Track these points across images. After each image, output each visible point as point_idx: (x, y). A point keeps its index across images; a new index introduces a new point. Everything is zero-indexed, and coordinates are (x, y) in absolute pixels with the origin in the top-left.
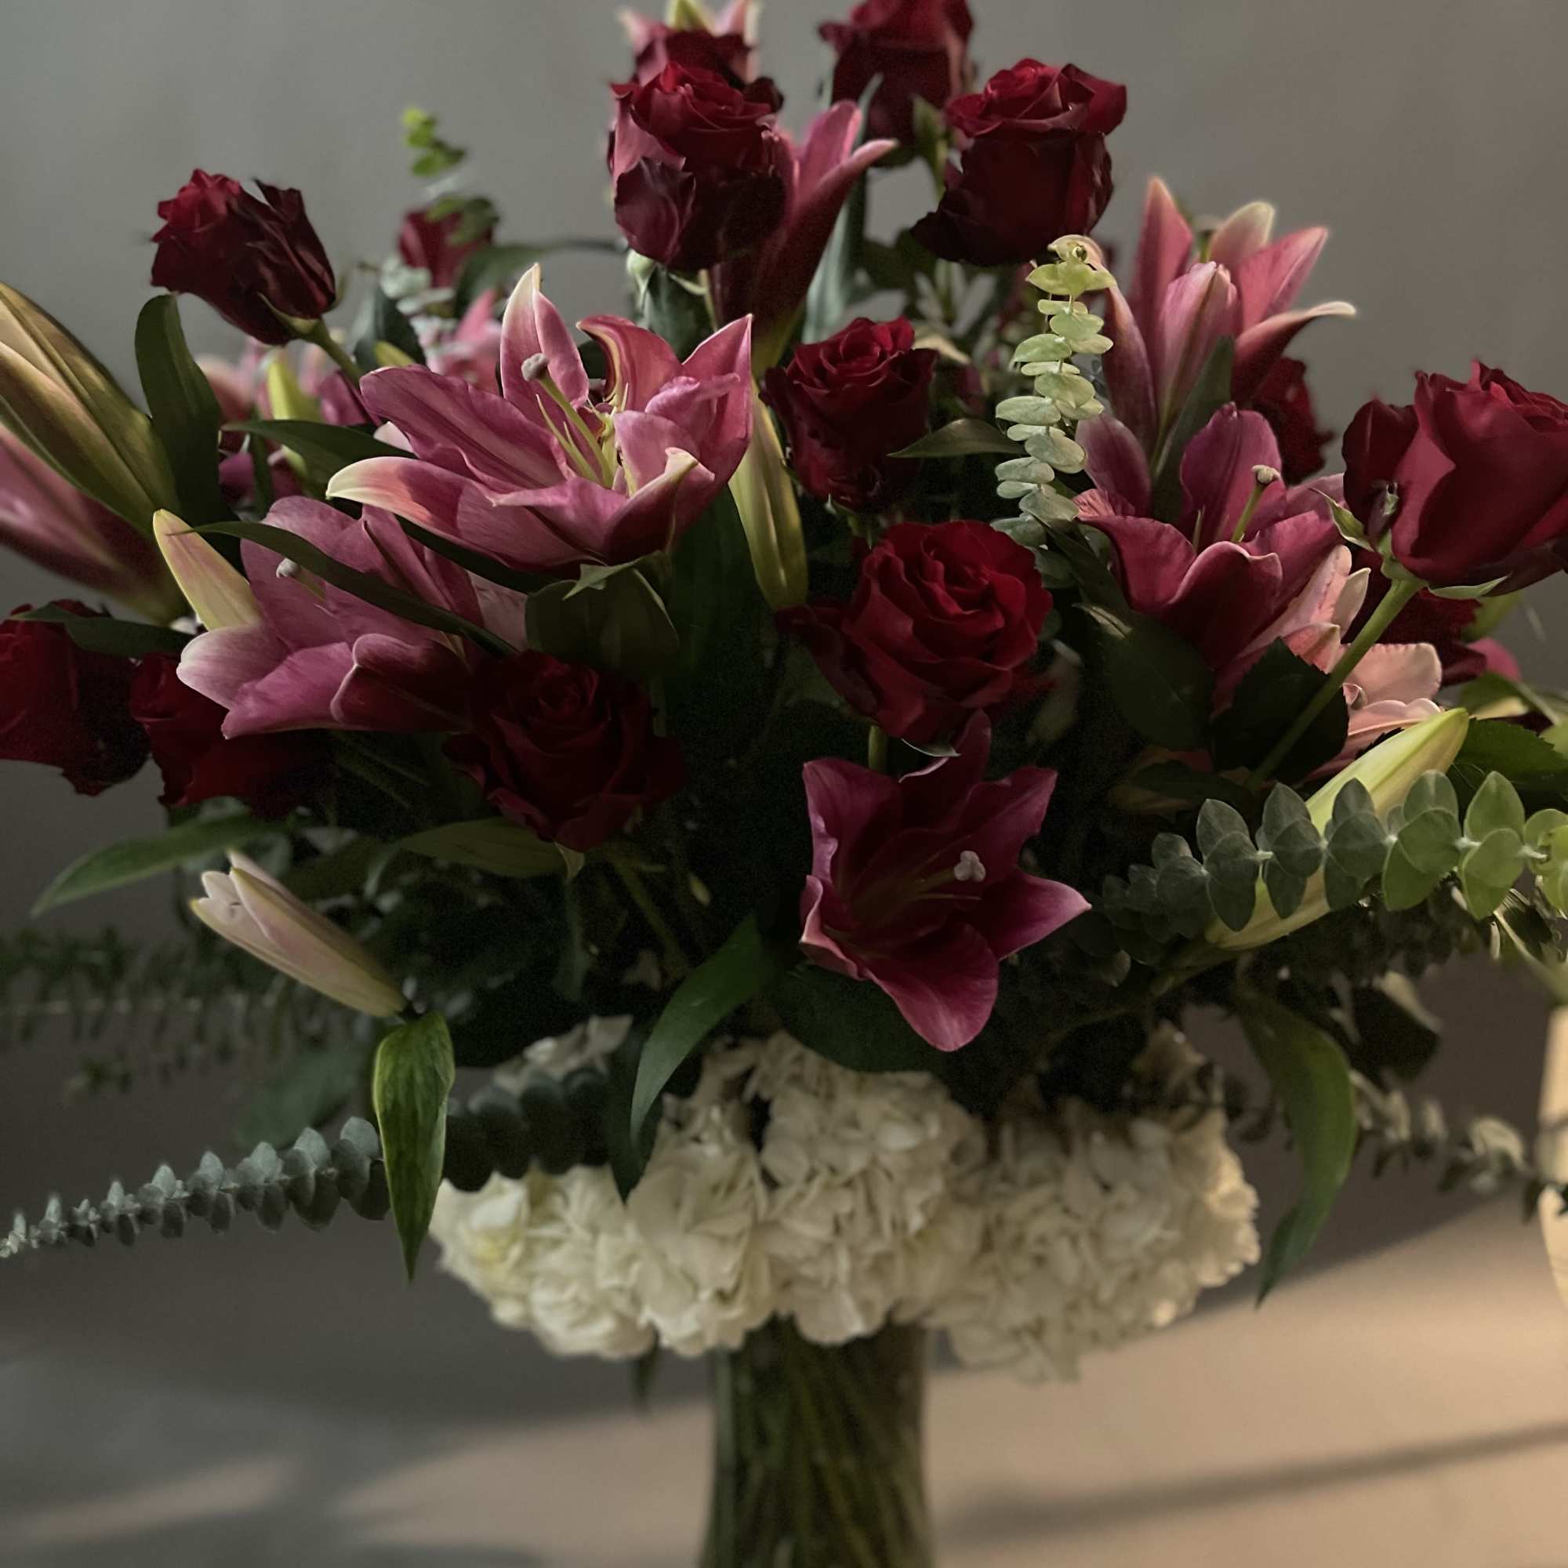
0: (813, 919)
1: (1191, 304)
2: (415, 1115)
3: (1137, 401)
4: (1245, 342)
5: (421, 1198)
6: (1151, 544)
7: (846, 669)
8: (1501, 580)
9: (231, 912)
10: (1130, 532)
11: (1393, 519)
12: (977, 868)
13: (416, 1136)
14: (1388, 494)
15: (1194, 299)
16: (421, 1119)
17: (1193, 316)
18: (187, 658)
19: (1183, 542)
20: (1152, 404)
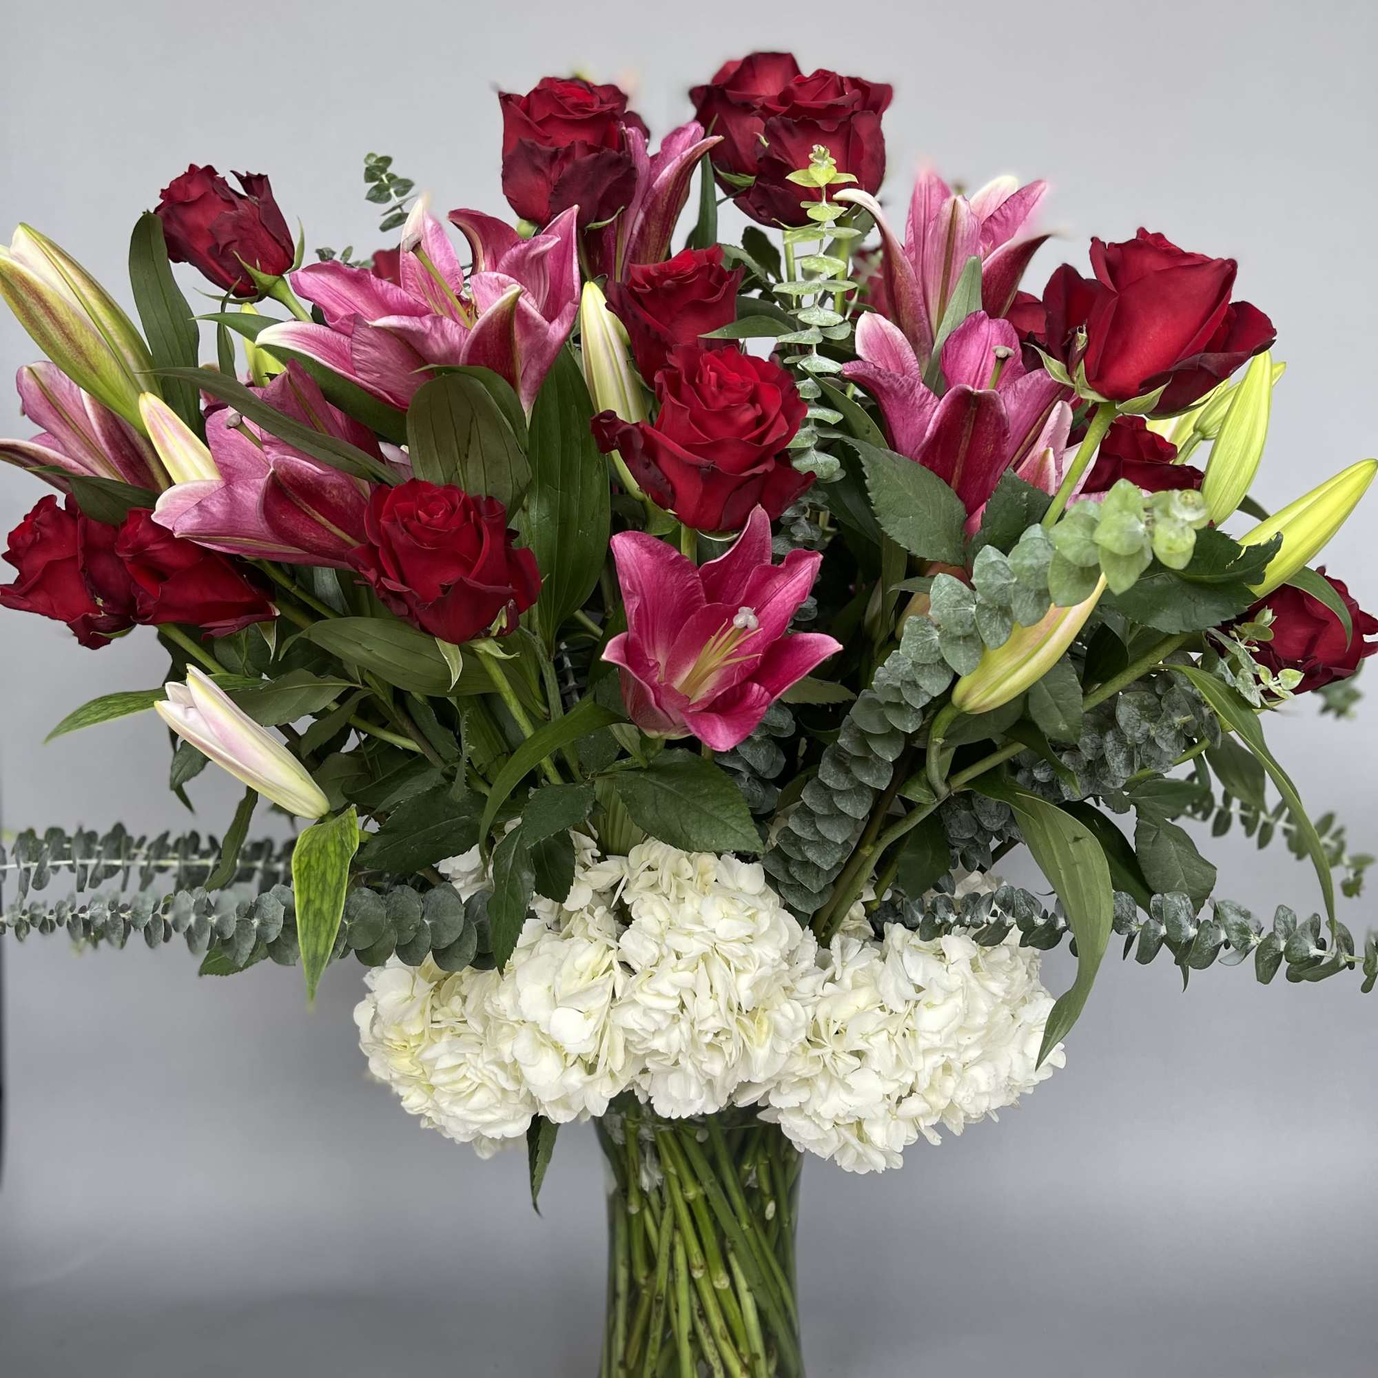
0: (614, 646)
1: (943, 229)
2: (324, 874)
3: (916, 322)
4: (991, 262)
5: (324, 936)
6: (905, 397)
7: (648, 466)
8: (1164, 386)
9: (186, 713)
10: (885, 385)
11: (1084, 353)
12: (751, 617)
13: (324, 889)
14: (1079, 334)
15: (944, 225)
16: (329, 877)
17: (945, 241)
18: (159, 505)
19: (932, 396)
20: (926, 322)
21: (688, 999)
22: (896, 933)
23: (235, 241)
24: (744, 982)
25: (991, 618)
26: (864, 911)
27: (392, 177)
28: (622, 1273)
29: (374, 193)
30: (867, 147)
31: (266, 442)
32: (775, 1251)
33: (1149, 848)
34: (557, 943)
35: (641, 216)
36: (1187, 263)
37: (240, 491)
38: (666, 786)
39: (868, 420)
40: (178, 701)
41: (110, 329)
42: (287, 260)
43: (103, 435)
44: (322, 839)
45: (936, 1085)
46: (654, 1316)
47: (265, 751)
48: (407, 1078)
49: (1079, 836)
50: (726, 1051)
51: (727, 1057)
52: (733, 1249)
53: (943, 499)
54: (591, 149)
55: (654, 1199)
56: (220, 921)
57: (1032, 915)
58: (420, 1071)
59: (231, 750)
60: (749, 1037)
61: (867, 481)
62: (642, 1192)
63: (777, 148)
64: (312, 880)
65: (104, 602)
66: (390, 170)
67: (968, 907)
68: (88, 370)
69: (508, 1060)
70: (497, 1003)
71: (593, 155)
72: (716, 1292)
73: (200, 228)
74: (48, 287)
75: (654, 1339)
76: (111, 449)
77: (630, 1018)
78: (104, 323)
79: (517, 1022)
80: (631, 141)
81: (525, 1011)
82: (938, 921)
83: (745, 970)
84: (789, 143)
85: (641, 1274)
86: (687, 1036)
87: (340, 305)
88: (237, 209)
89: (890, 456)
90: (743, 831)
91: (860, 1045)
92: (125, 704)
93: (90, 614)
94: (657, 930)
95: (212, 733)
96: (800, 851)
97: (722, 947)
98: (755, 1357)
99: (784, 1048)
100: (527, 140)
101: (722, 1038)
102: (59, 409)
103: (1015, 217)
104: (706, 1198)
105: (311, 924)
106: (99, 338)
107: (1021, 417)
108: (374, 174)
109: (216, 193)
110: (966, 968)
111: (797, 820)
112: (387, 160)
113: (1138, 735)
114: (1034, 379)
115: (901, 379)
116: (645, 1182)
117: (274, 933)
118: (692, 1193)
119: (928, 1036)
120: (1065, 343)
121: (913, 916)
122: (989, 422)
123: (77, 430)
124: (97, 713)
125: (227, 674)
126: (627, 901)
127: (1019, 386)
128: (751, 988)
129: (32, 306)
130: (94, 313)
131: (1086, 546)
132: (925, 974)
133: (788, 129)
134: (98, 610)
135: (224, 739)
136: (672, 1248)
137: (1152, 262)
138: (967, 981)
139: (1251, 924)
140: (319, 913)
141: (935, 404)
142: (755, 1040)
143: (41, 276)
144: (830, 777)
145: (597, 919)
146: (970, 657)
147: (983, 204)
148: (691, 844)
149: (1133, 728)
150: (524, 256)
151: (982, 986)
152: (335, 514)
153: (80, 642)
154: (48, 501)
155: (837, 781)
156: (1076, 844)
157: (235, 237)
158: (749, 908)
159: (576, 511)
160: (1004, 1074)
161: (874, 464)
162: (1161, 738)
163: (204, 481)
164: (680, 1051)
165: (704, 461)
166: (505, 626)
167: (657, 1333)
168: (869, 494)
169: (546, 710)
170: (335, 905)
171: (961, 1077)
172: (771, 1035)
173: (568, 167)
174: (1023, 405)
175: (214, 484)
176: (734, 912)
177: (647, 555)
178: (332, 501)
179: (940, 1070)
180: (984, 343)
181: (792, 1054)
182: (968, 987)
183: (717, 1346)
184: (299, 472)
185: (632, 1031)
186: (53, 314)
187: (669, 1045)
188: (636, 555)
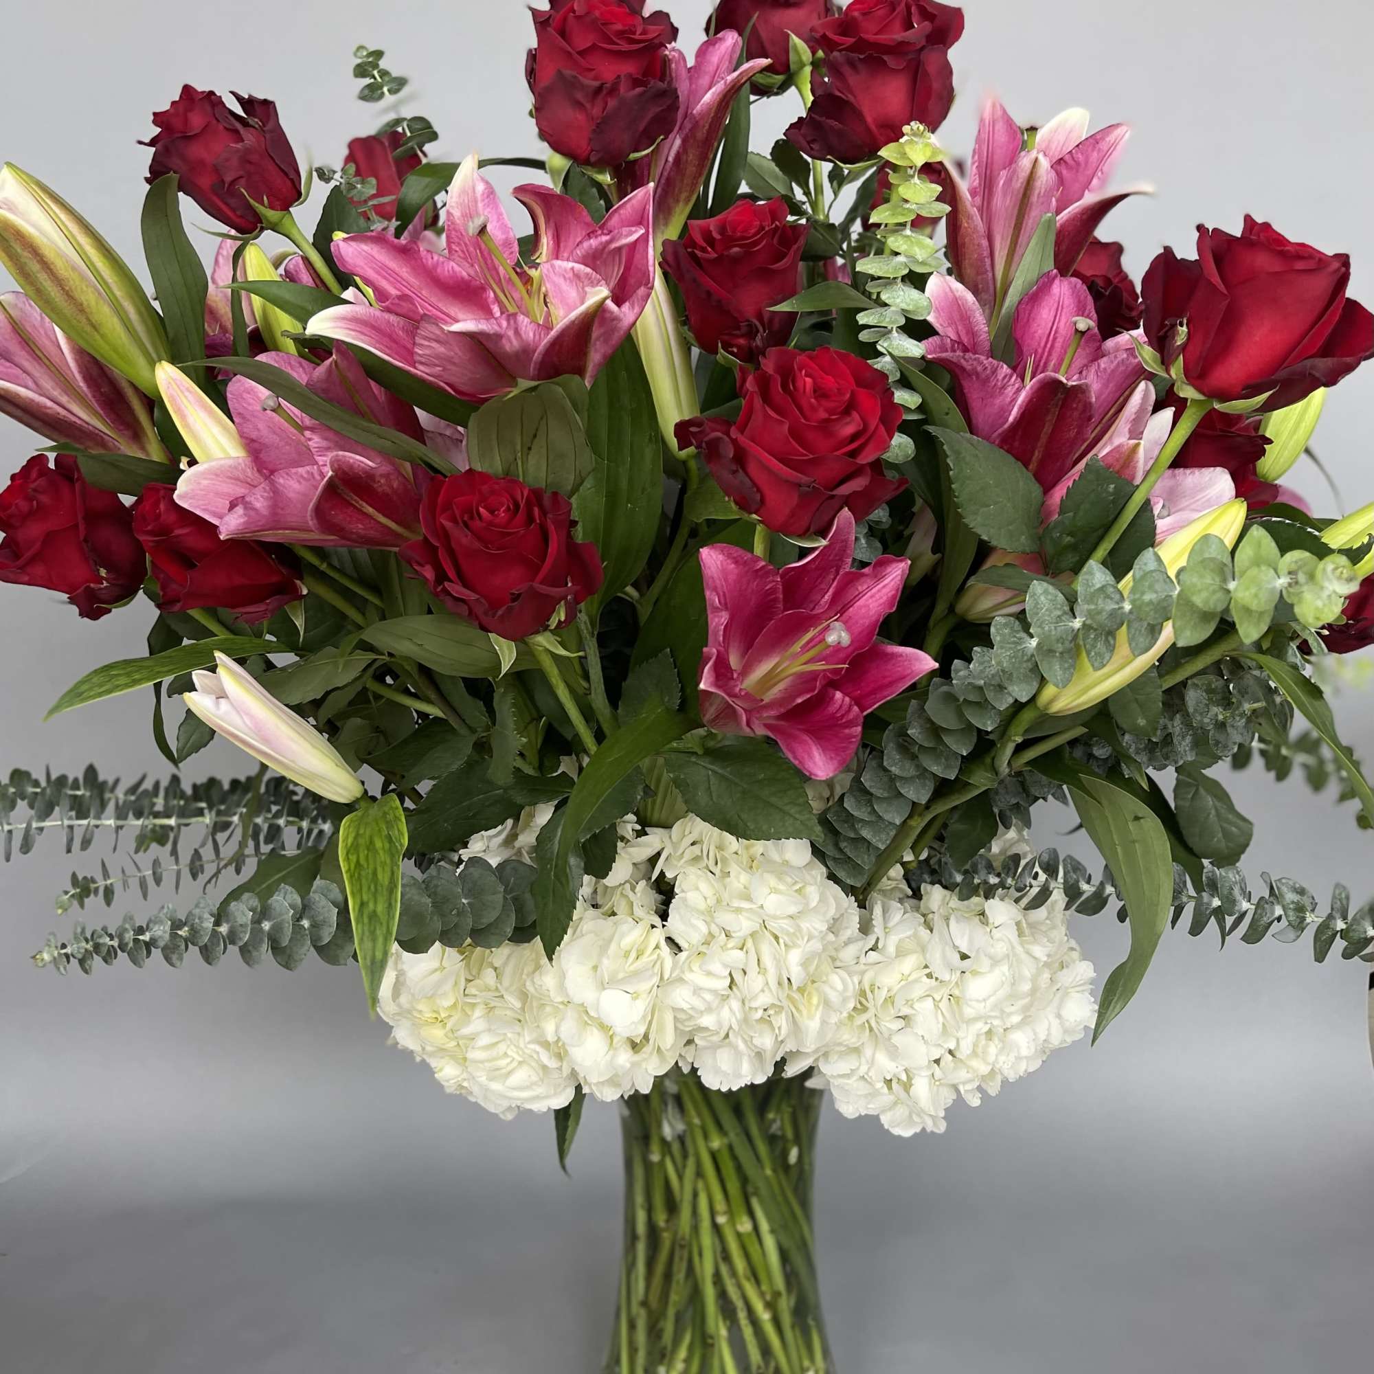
0: (709, 672)
1: (1019, 185)
2: (375, 873)
3: (978, 274)
4: (1065, 218)
5: (380, 940)
6: (987, 379)
7: (735, 472)
8: (1271, 392)
9: (217, 704)
10: (968, 368)
11: (1184, 348)
12: (843, 634)
13: (376, 889)
14: (1179, 328)
15: (1021, 180)
16: (380, 876)
17: (1021, 195)
18: (182, 485)
19: (1014, 377)
20: (990, 275)
21: (738, 977)
22: (935, 895)
23: (241, 177)
24: (794, 958)
25: (1095, 639)
26: (902, 872)
27: (384, 73)
28: (641, 1217)
29: (366, 92)
30: (936, 85)
31: (307, 428)
32: (796, 1190)
33: (1187, 804)
34: (601, 922)
35: (678, 142)
36: (1300, 265)
37: (281, 481)
38: (720, 771)
39: (949, 402)
40: (208, 691)
41: (110, 281)
42: (294, 191)
43: (80, 372)
44: (368, 833)
45: (980, 1050)
46: (677, 1259)
47: (301, 741)
48: (441, 1051)
49: (1140, 815)
50: (776, 1025)
51: (777, 1031)
52: (756, 1194)
53: (1021, 483)
54: (636, 83)
55: (676, 1148)
56: (272, 928)
57: (1078, 881)
58: (453, 1043)
59: (266, 741)
60: (797, 1009)
61: (951, 473)
62: (664, 1143)
63: (838, 84)
64: (364, 881)
65: (108, 572)
66: (383, 64)
67: (1009, 869)
68: (88, 329)
69: (551, 1038)
70: (539, 983)
71: (639, 90)
72: (739, 1236)
73: (202, 163)
74: (45, 240)
75: (678, 1282)
76: (89, 387)
77: (681, 997)
78: (103, 273)
79: (562, 1003)
80: (673, 66)
81: (571, 993)
82: (976, 881)
83: (795, 945)
84: (853, 79)
85: (661, 1218)
86: (739, 1015)
87: (385, 278)
88: (243, 141)
89: (969, 441)
90: (802, 818)
91: (905, 1011)
92: (128, 675)
93: (92, 585)
94: (702, 906)
95: (247, 726)
96: (853, 827)
97: (772, 925)
98: (777, 1294)
99: (834, 1019)
100: (568, 73)
101: (771, 1012)
102: (31, 344)
103: (1087, 162)
104: (731, 1148)
105: (366, 928)
106: (100, 294)
107: (1103, 397)
108: (366, 70)
109: (218, 121)
110: (1012, 934)
111: (853, 800)
112: (379, 54)
113: (1206, 720)
114: (1119, 359)
115: (985, 362)
116: (667, 1131)
117: (327, 936)
118: (716, 1143)
119: (974, 1004)
120: (1161, 333)
121: (951, 875)
122: (1076, 409)
123: (51, 366)
124: (101, 686)
125: (232, 636)
126: (669, 875)
127: (1103, 366)
128: (801, 965)
129: (27, 261)
130: (92, 263)
131: (1214, 592)
132: (971, 941)
133: (852, 64)
134: (99, 580)
135: (259, 729)
136: (695, 1195)
137: (1263, 261)
138: (1013, 948)
139: (1306, 901)
140: (373, 916)
141: (1017, 386)
142: (805, 1012)
143: (34, 226)
144: (895, 765)
145: (639, 895)
146: (1065, 669)
147: (1049, 141)
148: (748, 832)
149: (1201, 714)
150: (604, 248)
151: (1028, 953)
152: (383, 503)
153: (82, 614)
154: (37, 462)
155: (902, 768)
156: (1136, 822)
157: (242, 173)
158: (796, 882)
159: (624, 484)
160: (1042, 1037)
161: (958, 453)
162: (1233, 726)
163: (230, 458)
164: (731, 1028)
165: (804, 479)
166: (563, 619)
167: (680, 1275)
168: (953, 486)
169: (585, 684)
170: (390, 907)
171: (1002, 1041)
172: (821, 1008)
173: (612, 103)
174: (1106, 386)
175: (240, 461)
176: (781, 887)
177: (733, 566)
178: (380, 490)
179: (983, 1037)
180: (1056, 305)
181: (840, 1024)
182: (1015, 955)
183: (739, 1286)
184: (351, 467)
185: (682, 1010)
186: (51, 270)
187: (720, 1024)
188: (722, 565)
